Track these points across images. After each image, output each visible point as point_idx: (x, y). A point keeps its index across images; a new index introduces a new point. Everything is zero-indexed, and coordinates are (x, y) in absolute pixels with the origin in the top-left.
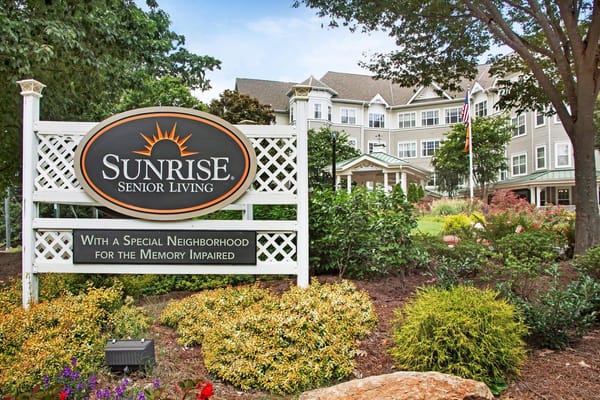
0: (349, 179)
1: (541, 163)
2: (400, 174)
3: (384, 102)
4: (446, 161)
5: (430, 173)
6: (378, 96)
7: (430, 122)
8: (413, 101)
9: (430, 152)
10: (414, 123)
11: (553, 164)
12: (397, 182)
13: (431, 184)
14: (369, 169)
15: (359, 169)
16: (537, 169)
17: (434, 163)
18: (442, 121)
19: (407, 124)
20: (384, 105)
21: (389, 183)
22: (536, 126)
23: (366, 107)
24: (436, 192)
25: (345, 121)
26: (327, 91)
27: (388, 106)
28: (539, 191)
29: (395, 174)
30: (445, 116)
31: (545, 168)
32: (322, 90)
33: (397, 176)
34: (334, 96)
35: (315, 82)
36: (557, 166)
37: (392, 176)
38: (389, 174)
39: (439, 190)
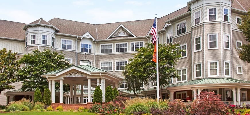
0: (61, 82)
1: (198, 74)
2: (100, 80)
3: (92, 37)
4: (134, 72)
5: (122, 80)
6: (88, 34)
7: (122, 50)
8: (111, 38)
9: (122, 68)
10: (111, 50)
11: (207, 74)
12: (98, 85)
13: (122, 86)
14: (77, 75)
15: (69, 76)
16: (195, 78)
17: (125, 73)
18: (129, 50)
19: (107, 51)
20: (92, 39)
21: (92, 86)
22: (195, 51)
23: (79, 39)
24: (126, 91)
25: (64, 47)
26: (52, 28)
27: (94, 40)
28: (199, 92)
29: (96, 79)
30: (131, 47)
31: (201, 77)
32: (48, 27)
33: (98, 81)
34: (57, 31)
35: (43, 21)
36: (209, 76)
37: (94, 81)
38: (92, 80)
39: (128, 90)
